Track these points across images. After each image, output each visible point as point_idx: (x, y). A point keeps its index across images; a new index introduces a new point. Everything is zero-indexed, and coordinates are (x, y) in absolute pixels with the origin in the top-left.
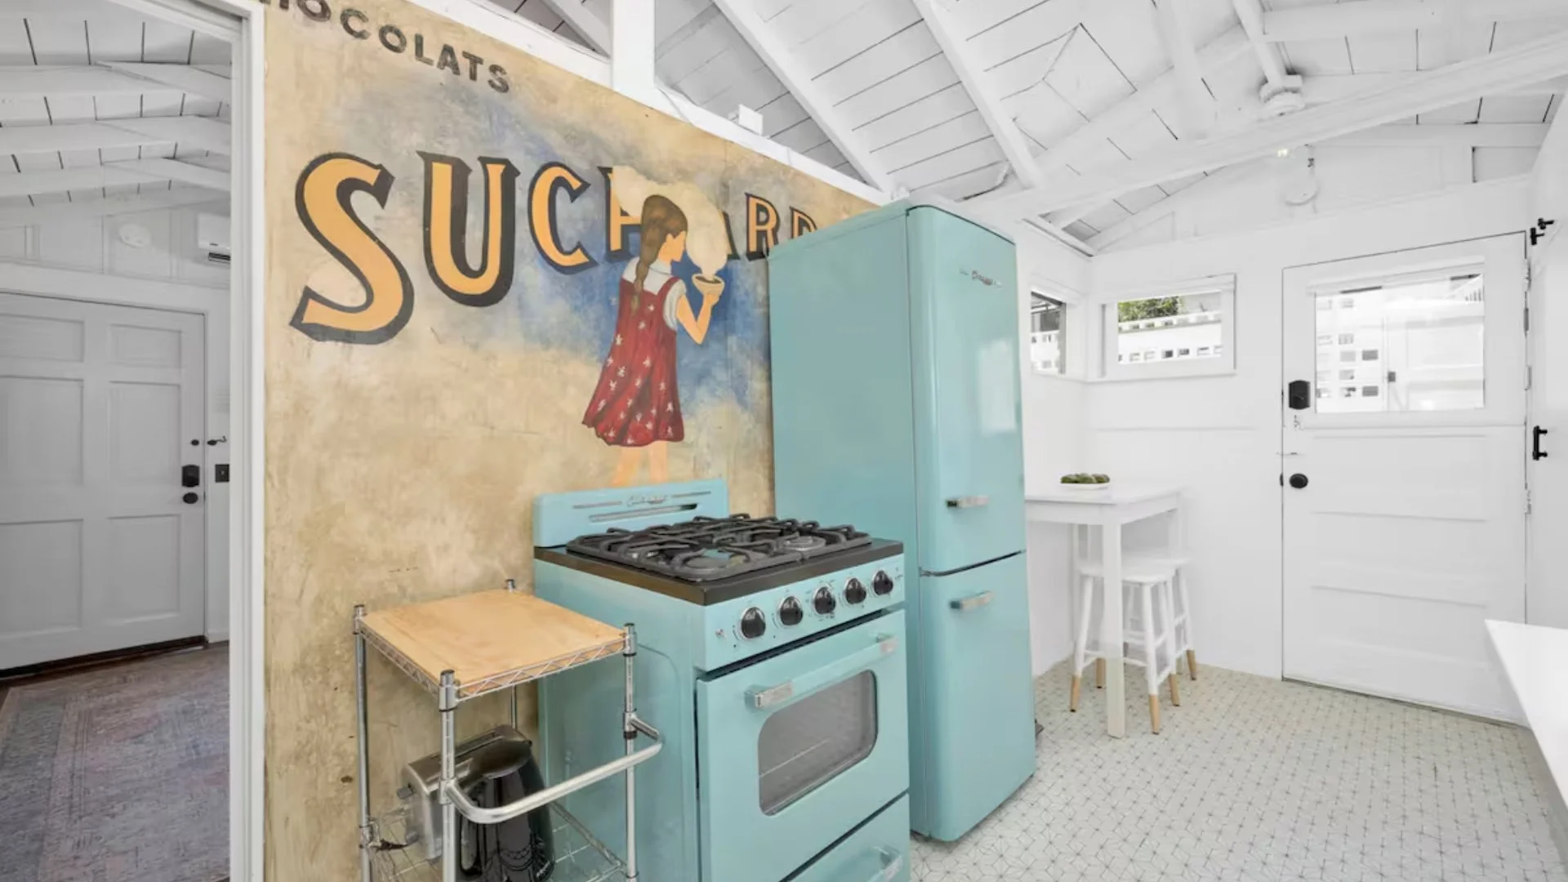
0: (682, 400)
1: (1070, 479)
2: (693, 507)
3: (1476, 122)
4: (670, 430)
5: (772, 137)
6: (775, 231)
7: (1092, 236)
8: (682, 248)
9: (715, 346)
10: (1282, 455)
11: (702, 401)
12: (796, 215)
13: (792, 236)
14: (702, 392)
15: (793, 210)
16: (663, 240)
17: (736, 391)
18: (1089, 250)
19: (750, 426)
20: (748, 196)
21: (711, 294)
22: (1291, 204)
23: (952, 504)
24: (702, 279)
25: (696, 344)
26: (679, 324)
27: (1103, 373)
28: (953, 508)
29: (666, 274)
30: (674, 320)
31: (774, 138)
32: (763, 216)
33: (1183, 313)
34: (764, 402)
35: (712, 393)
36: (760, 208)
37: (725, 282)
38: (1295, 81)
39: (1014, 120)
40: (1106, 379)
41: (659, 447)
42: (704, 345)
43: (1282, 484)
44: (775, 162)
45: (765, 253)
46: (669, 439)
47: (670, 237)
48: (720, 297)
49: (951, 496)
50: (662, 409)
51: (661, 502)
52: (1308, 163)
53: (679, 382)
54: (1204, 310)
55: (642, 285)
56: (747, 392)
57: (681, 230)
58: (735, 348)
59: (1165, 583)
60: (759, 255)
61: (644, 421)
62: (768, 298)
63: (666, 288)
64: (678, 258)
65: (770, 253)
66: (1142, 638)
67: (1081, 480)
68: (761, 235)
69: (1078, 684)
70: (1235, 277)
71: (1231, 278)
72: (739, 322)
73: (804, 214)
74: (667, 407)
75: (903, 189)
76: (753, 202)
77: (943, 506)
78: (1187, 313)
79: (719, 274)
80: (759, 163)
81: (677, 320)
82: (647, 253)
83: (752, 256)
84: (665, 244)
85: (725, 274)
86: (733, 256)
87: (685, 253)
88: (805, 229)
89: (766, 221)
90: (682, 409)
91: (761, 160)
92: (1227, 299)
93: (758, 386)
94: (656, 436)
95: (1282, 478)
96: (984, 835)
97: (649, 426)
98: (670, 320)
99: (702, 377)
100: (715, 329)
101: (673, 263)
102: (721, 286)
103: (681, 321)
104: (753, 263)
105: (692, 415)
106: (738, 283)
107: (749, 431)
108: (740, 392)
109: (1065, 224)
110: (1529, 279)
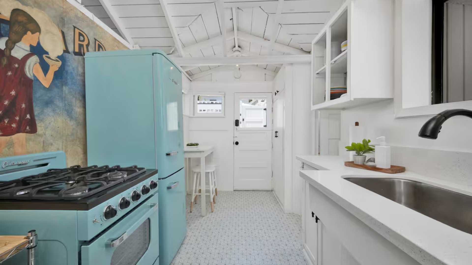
0: (36, 113)
1: (189, 145)
2: (46, 164)
3: (265, 69)
4: (28, 128)
5: (85, 6)
6: (88, 45)
7: (192, 75)
8: (38, 40)
9: (56, 90)
10: (234, 137)
11: (48, 115)
12: (97, 43)
13: (95, 51)
14: (48, 110)
15: (96, 40)
16: (25, 33)
17: (67, 111)
18: (191, 80)
19: (74, 127)
20: (75, 27)
21: (55, 66)
22: (236, 78)
23: (168, 154)
24: (49, 58)
25: (45, 88)
26: (34, 76)
27: (194, 115)
28: (168, 156)
29: (26, 50)
30: (32, 75)
31: (86, 7)
32: (82, 38)
33: (200, 100)
34: (81, 118)
35: (54, 110)
36: (80, 34)
37: (62, 62)
38: (239, 49)
39: (178, 35)
40: (195, 116)
41: (21, 136)
42: (49, 89)
43: (234, 144)
44: (88, 17)
45: (82, 53)
46: (27, 132)
47: (29, 33)
48: (59, 68)
49: (167, 152)
50: (22, 118)
51: (25, 164)
52: (239, 69)
53: (34, 104)
54: (205, 100)
55: (10, 53)
56: (73, 112)
57: (36, 32)
58: (67, 92)
59: (214, 172)
60: (80, 54)
61: (10, 122)
62: (84, 73)
63: (26, 57)
64: (35, 44)
65: (85, 55)
66: (209, 187)
67: (192, 145)
68: (81, 46)
69: (192, 204)
70: (225, 93)
71: (224, 93)
72: (69, 82)
73: (101, 43)
74: (26, 116)
75: (137, 45)
76: (77, 31)
77: (165, 156)
78: (202, 101)
79: (58, 57)
80: (80, 15)
81: (33, 74)
82: (14, 37)
83: (76, 54)
84: (26, 35)
85: (61, 58)
86: (66, 51)
87: (39, 43)
88: (101, 49)
89: (83, 41)
90: (36, 118)
91: (81, 14)
92: (223, 98)
93: (78, 110)
94: (18, 131)
95: (234, 143)
96: (176, 260)
97: (14, 125)
98: (29, 74)
99: (48, 103)
100: (56, 82)
101: (31, 46)
102: (60, 63)
103: (36, 75)
104: (76, 56)
105: (42, 121)
106: (69, 64)
107: (74, 129)
108: (69, 113)
109: (186, 70)
110: (273, 102)
